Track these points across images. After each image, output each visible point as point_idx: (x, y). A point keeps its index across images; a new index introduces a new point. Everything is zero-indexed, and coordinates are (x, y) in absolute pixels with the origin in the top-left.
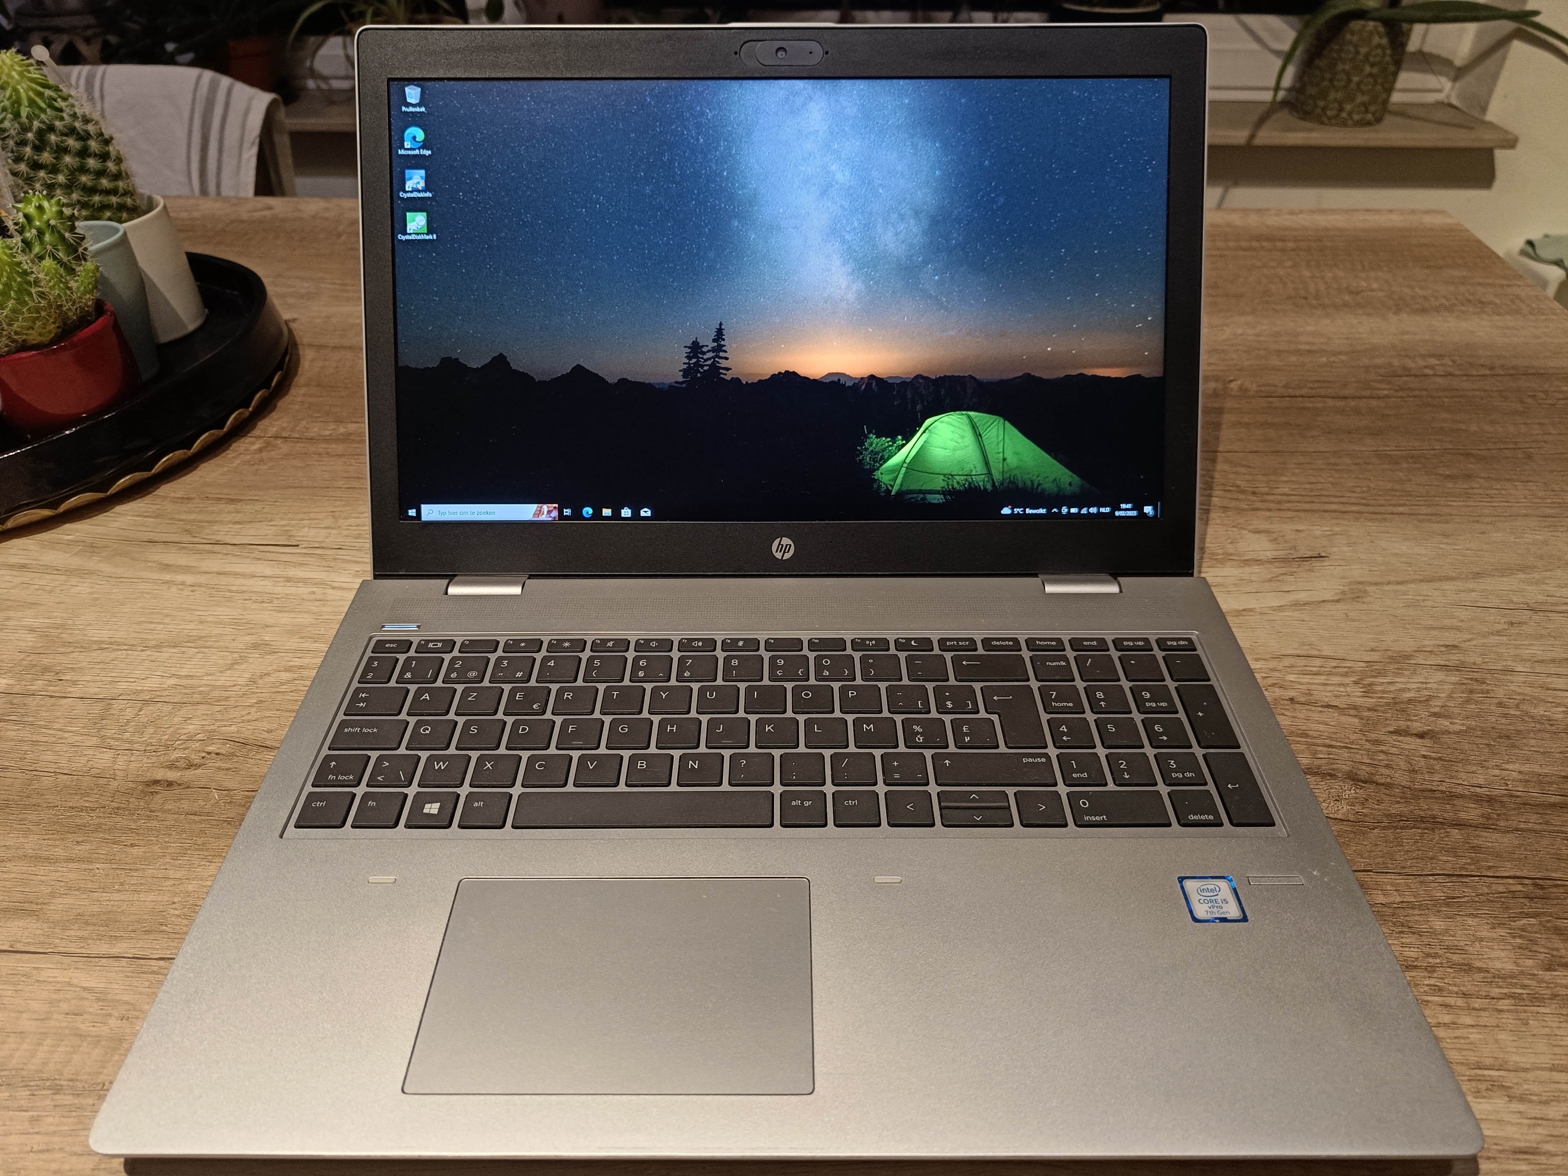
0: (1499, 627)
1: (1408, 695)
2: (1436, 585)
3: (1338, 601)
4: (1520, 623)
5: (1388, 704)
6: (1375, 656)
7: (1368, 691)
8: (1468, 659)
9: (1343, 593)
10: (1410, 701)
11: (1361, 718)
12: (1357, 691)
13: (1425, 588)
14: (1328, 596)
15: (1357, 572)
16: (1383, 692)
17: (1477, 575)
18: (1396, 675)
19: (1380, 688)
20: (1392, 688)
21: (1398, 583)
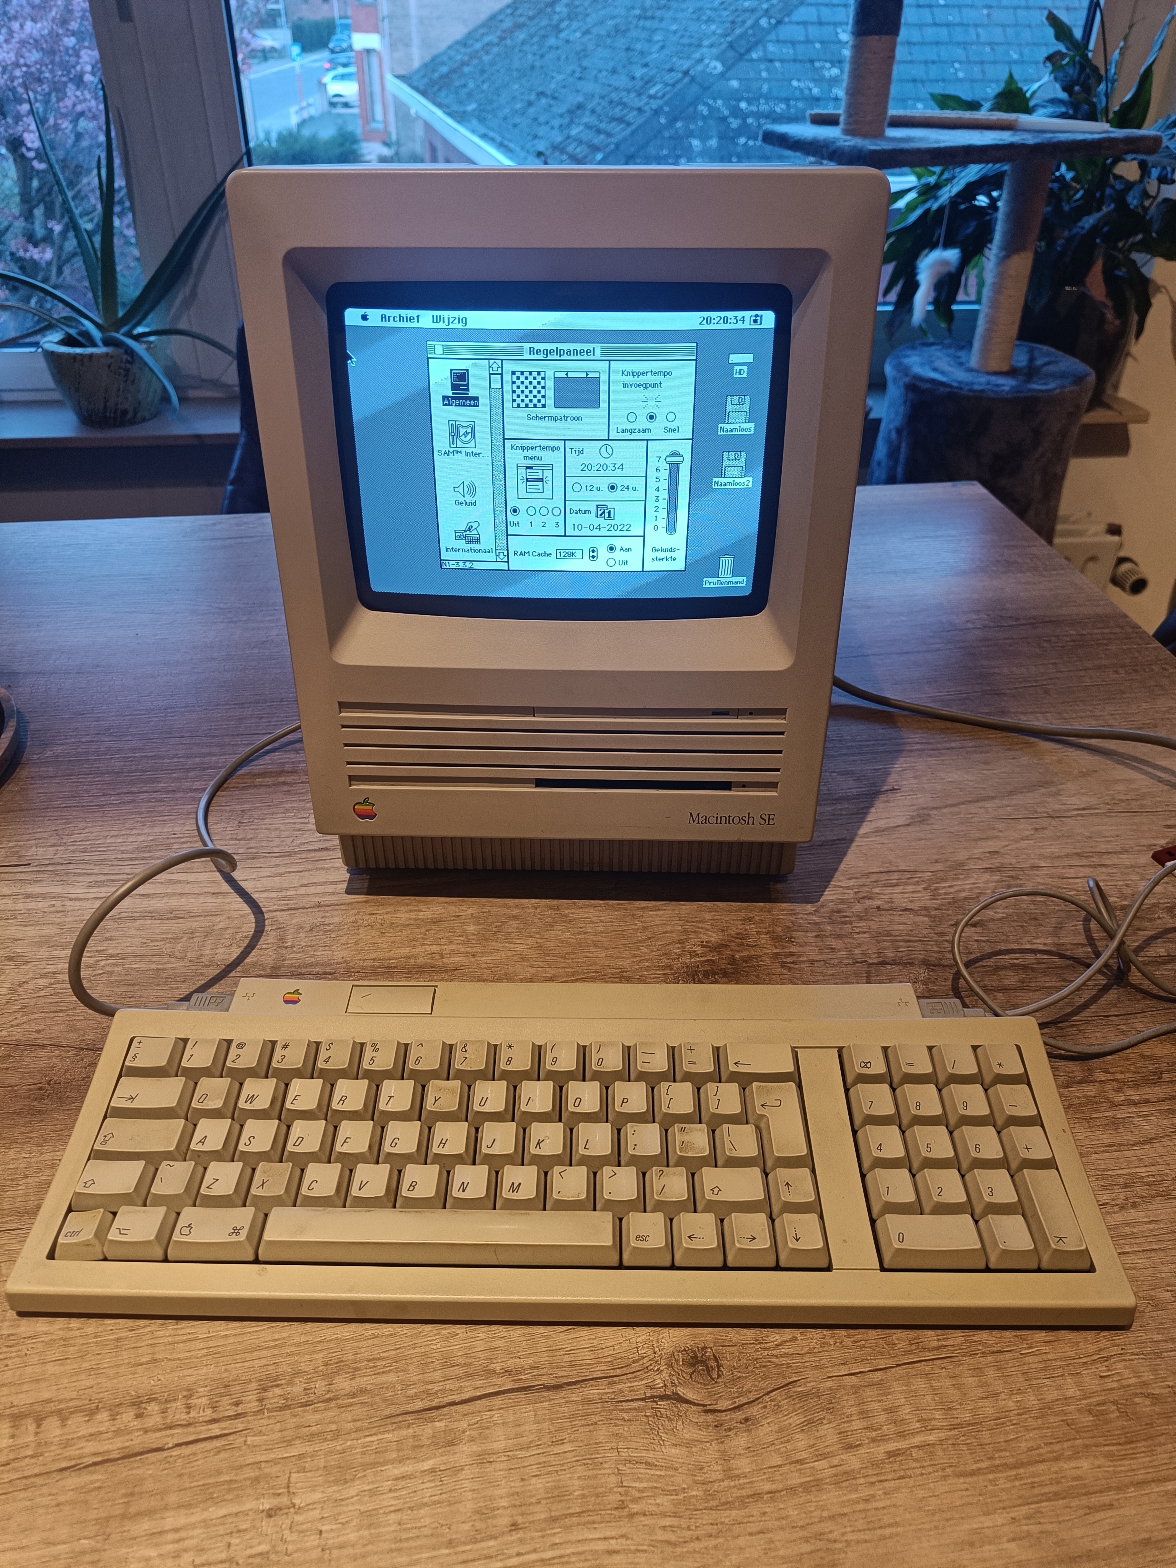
0: (1028, 833)
1: (964, 894)
2: (981, 804)
3: (909, 825)
4: (1043, 828)
5: (949, 903)
6: (939, 867)
7: (935, 895)
8: (1006, 861)
9: (912, 817)
10: (965, 898)
11: (929, 916)
12: (926, 895)
13: (973, 808)
14: (901, 821)
15: (923, 800)
16: (946, 894)
17: (1011, 793)
18: (954, 879)
19: (943, 891)
20: (952, 890)
21: (953, 806)
